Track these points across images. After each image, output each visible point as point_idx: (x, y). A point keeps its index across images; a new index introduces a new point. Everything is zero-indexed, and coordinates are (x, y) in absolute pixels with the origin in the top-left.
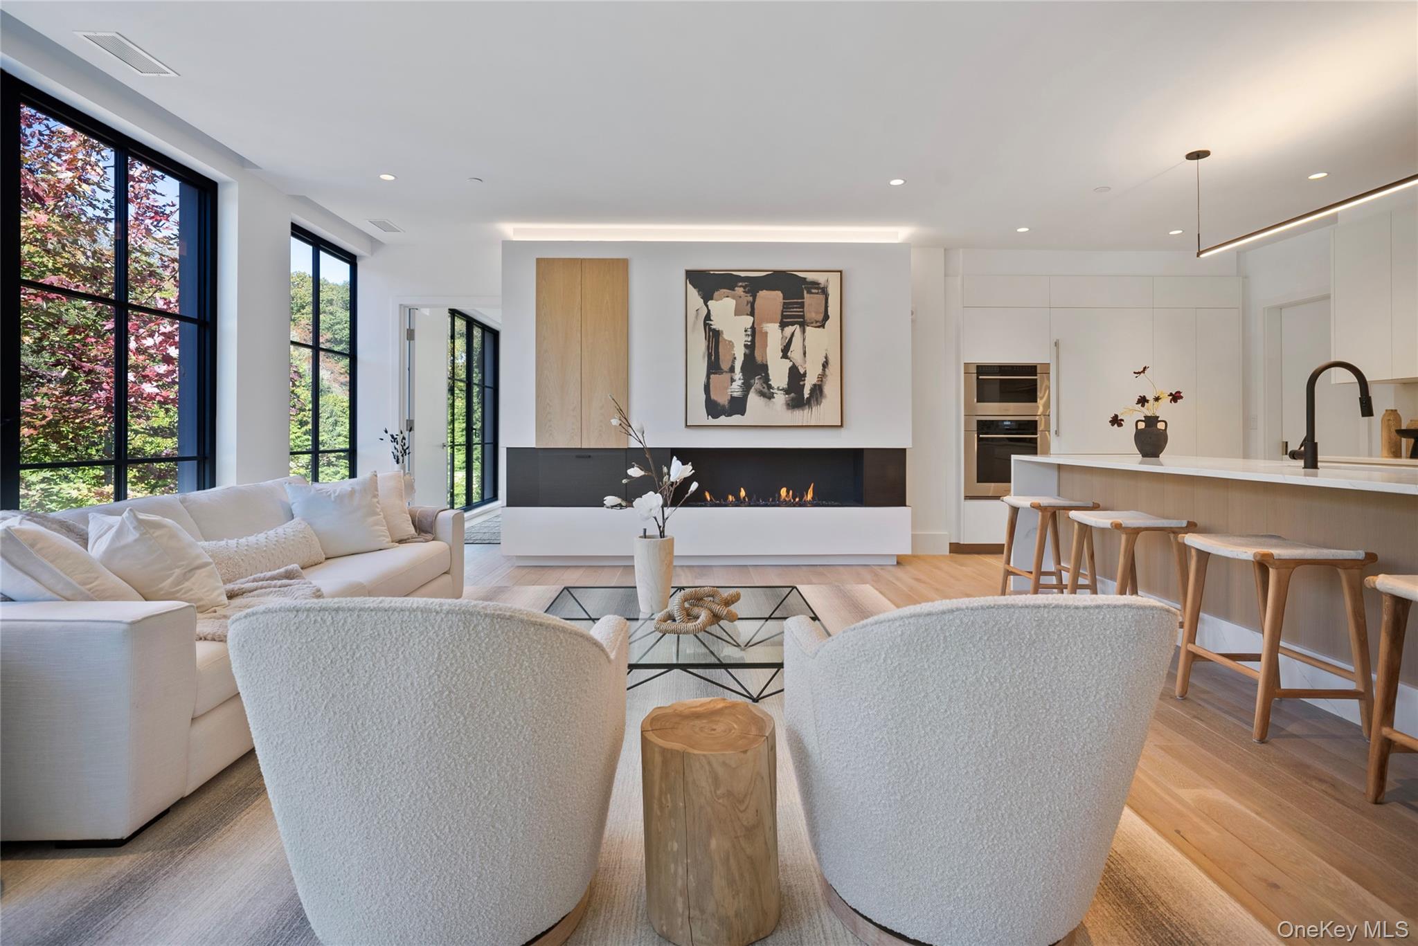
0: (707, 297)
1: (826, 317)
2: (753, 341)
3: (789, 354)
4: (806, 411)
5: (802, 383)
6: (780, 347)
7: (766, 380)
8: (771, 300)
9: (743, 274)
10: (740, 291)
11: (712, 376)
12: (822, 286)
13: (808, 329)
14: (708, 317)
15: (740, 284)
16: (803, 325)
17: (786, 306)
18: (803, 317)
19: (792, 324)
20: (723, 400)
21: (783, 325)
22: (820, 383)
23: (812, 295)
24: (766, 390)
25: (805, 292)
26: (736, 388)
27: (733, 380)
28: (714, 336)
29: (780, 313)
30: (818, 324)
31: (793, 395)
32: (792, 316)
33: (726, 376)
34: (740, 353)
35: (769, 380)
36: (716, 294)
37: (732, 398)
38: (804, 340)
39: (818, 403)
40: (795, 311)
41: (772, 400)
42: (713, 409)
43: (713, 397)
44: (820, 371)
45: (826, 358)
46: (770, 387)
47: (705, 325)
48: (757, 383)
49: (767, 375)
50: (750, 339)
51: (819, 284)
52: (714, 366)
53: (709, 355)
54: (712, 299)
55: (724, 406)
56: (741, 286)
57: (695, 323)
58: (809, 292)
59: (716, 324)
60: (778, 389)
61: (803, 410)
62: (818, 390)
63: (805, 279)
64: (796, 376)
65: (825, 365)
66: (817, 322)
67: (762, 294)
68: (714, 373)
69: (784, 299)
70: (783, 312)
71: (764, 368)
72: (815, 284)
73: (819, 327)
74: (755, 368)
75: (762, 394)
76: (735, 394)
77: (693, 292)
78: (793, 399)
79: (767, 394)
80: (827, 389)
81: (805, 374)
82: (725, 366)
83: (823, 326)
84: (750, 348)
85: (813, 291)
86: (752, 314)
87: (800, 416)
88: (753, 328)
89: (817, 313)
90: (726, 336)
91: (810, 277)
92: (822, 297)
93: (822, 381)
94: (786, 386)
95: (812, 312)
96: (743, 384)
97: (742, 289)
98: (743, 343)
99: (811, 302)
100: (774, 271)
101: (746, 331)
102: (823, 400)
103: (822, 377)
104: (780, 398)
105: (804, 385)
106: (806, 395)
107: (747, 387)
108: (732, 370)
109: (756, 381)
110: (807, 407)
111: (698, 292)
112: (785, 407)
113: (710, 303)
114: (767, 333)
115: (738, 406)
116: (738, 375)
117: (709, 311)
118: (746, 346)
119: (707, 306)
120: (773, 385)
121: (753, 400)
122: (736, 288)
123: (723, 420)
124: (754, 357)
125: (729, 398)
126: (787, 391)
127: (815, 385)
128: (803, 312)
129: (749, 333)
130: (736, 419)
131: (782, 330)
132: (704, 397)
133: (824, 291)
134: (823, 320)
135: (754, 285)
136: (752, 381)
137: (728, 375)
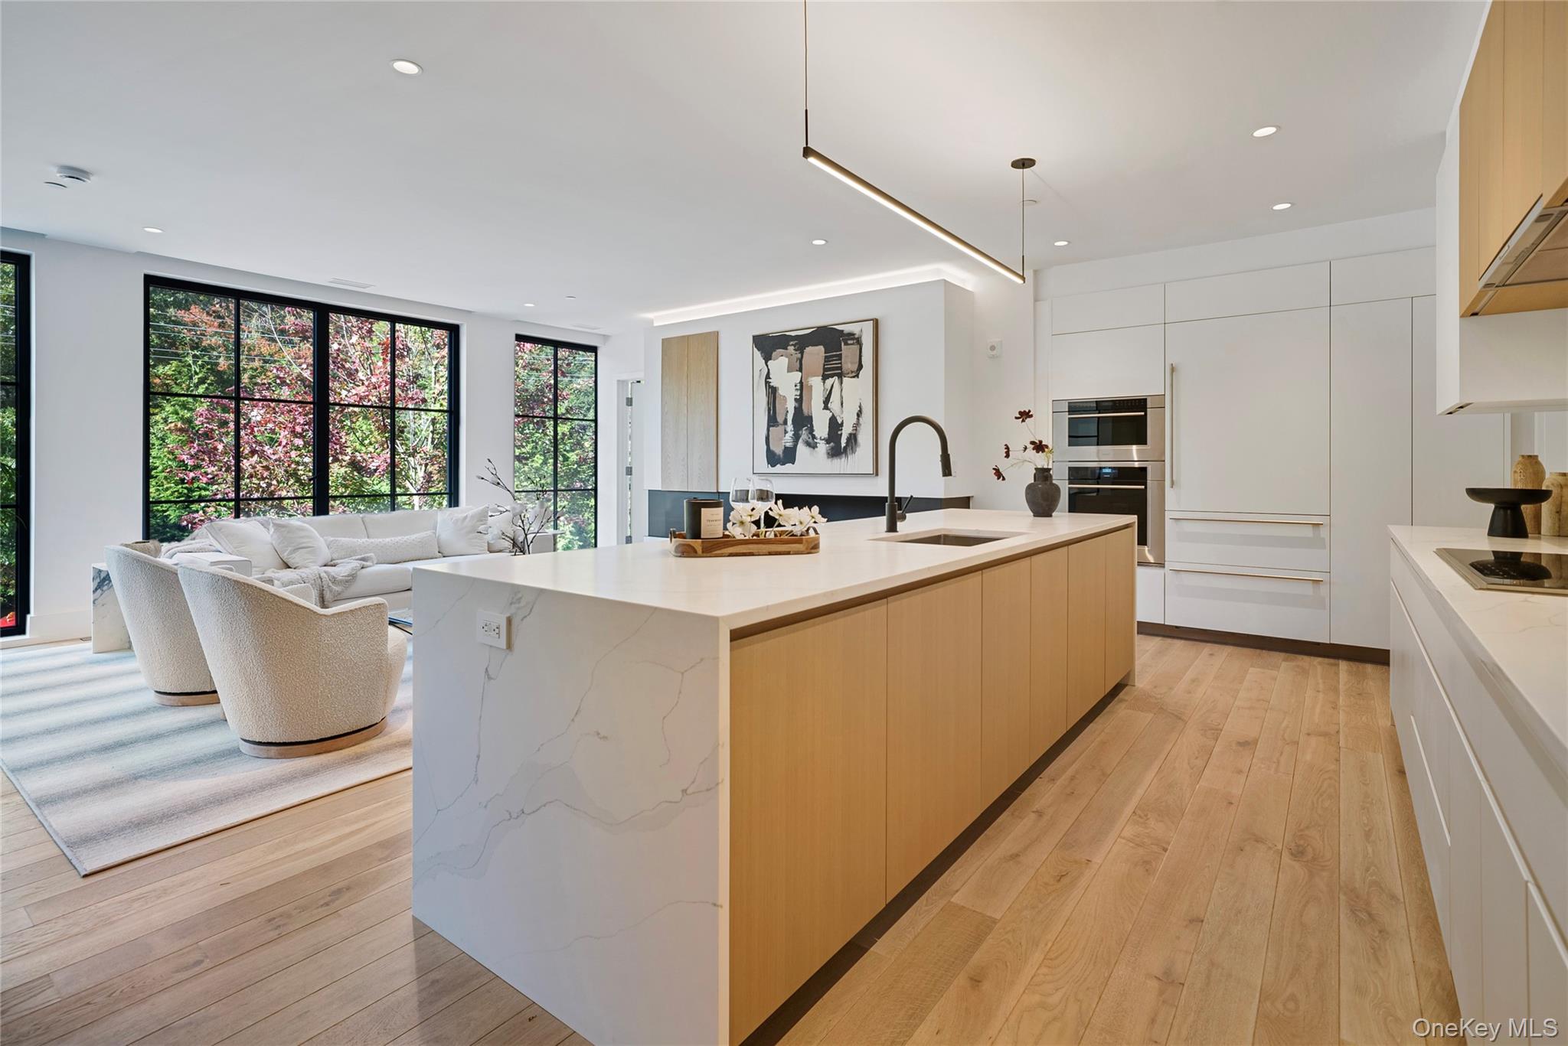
0: (767, 358)
1: (860, 367)
2: (801, 395)
3: (829, 405)
4: (843, 459)
5: (839, 433)
6: (822, 399)
7: (811, 430)
8: (815, 354)
9: (793, 334)
10: (791, 349)
11: (771, 429)
12: (856, 336)
13: (845, 379)
14: (768, 376)
15: (791, 343)
16: (840, 376)
17: (827, 359)
18: (840, 368)
19: (832, 376)
20: (778, 450)
21: (825, 378)
22: (854, 432)
23: (848, 347)
24: (810, 440)
25: (843, 344)
26: (788, 440)
27: (786, 432)
28: (772, 392)
29: (822, 366)
30: (854, 374)
31: (832, 444)
32: (833, 370)
33: (781, 428)
34: (791, 406)
35: (813, 431)
36: (774, 354)
37: (786, 448)
38: (842, 390)
39: (853, 451)
40: (834, 363)
41: (816, 449)
42: (773, 459)
43: (772, 448)
44: (855, 421)
45: (860, 407)
46: (814, 437)
47: (766, 382)
48: (804, 434)
49: (812, 426)
50: (798, 393)
51: (854, 334)
52: (772, 421)
53: (769, 410)
54: (771, 359)
55: (779, 455)
56: (792, 345)
57: (759, 382)
58: (846, 344)
59: (774, 383)
60: (821, 439)
61: (841, 459)
62: (853, 438)
63: (843, 331)
64: (835, 426)
65: (859, 415)
66: (852, 372)
67: (809, 350)
68: (773, 426)
69: (825, 353)
70: (824, 365)
71: (810, 419)
72: (851, 335)
73: (854, 377)
74: (802, 420)
75: (808, 444)
76: (788, 445)
77: (758, 354)
78: (832, 448)
79: (812, 445)
80: (860, 438)
81: (842, 423)
82: (780, 419)
83: (857, 376)
84: (799, 401)
85: (849, 342)
86: (800, 370)
87: (839, 465)
88: (801, 383)
89: (852, 363)
90: (781, 392)
91: (847, 328)
92: (857, 347)
93: (856, 430)
94: (827, 436)
95: (848, 365)
96: (794, 435)
97: (793, 347)
98: (794, 397)
99: (848, 351)
100: (818, 328)
101: (796, 386)
102: (858, 449)
103: (857, 426)
104: (823, 448)
105: (841, 434)
106: (843, 445)
107: (796, 437)
108: (785, 422)
109: (804, 432)
110: (844, 455)
111: (761, 354)
112: (826, 456)
113: (769, 363)
114: (812, 386)
115: (789, 456)
116: (790, 427)
117: (769, 370)
118: (796, 399)
119: (767, 366)
120: (816, 435)
121: (801, 448)
122: (789, 347)
123: (779, 468)
124: (802, 410)
125: (783, 448)
126: (828, 441)
127: (850, 434)
128: (841, 363)
129: (798, 387)
130: (788, 468)
131: (824, 383)
132: (765, 447)
133: (859, 342)
134: (857, 370)
135: (803, 342)
136: (800, 432)
137: (783, 427)
